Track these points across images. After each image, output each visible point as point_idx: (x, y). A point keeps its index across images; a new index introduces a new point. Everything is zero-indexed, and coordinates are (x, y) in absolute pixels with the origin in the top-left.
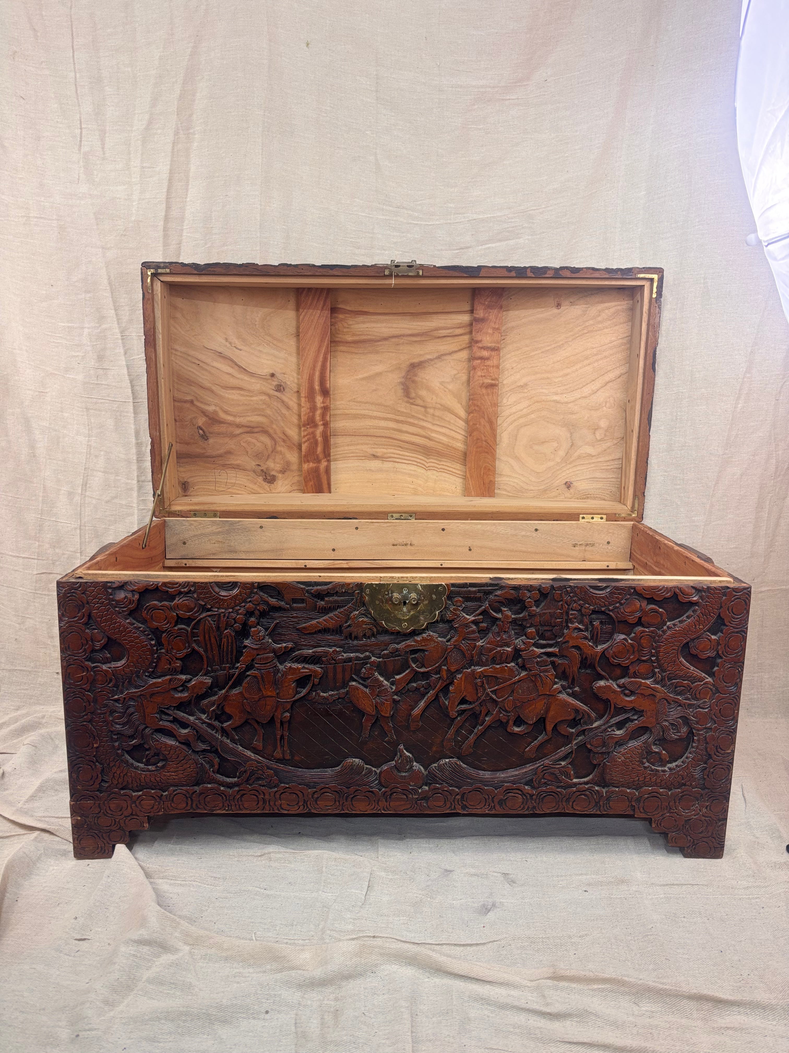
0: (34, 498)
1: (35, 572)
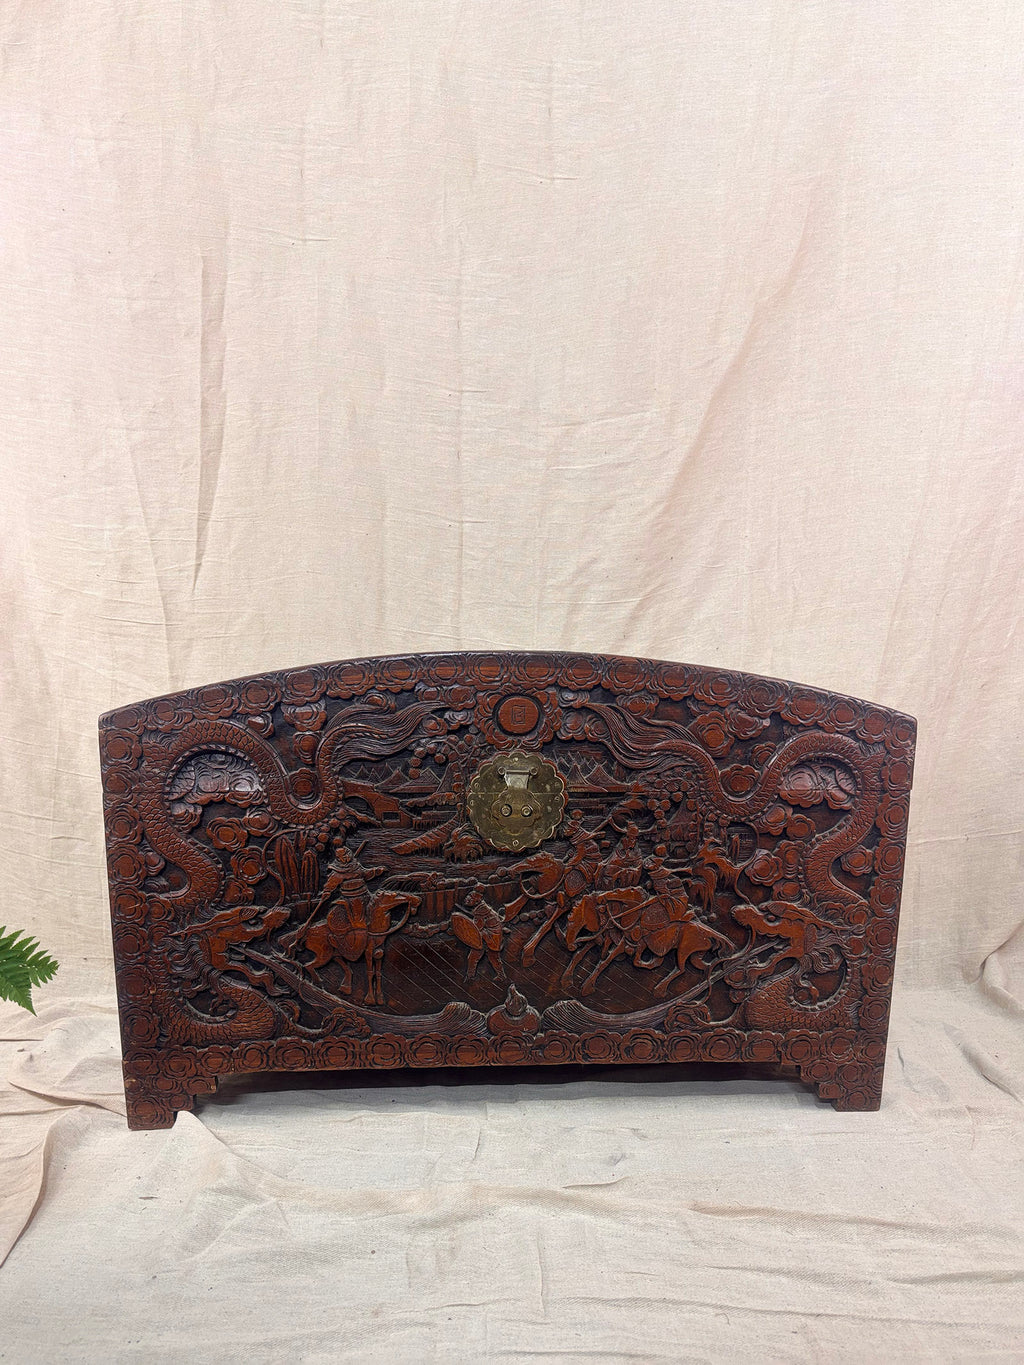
0: (47, 745)
1: (51, 837)
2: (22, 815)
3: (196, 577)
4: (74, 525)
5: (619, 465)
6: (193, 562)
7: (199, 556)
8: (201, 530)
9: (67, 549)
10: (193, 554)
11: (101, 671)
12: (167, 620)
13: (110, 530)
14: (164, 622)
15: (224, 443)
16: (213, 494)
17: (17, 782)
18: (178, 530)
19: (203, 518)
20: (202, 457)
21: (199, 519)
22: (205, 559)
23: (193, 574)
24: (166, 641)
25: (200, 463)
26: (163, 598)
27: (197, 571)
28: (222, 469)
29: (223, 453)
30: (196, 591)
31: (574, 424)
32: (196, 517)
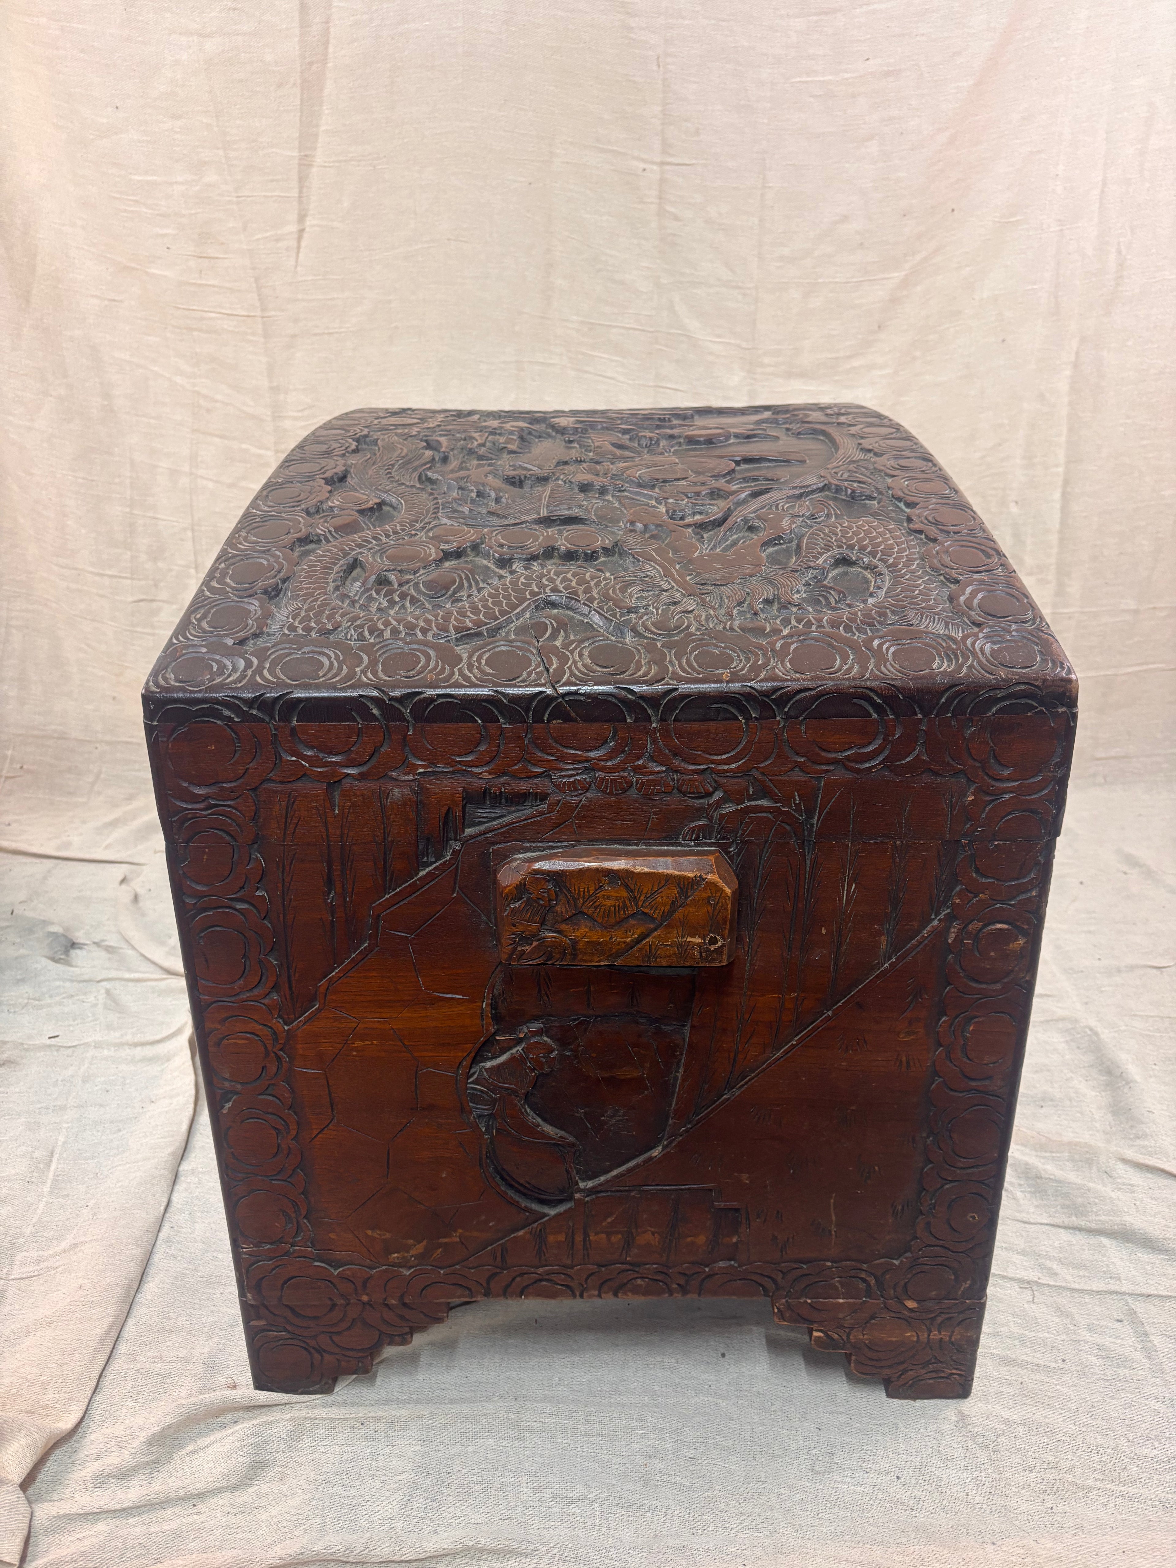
2: (92, 573)
3: (299, 248)
4: (133, 177)
5: (888, 74)
6: (293, 228)
7: (302, 218)
8: (302, 179)
9: (125, 211)
10: (293, 216)
11: (179, 380)
12: (263, 310)
13: (181, 183)
14: (258, 313)
15: (331, 49)
16: (317, 126)
17: (83, 531)
18: (272, 181)
19: (305, 163)
20: (302, 72)
21: (300, 165)
22: (309, 222)
23: (294, 244)
24: (262, 340)
25: (299, 81)
26: (257, 280)
27: (299, 239)
28: (329, 87)
29: (330, 65)
30: (299, 269)
31: (826, 13)
32: (296, 161)
